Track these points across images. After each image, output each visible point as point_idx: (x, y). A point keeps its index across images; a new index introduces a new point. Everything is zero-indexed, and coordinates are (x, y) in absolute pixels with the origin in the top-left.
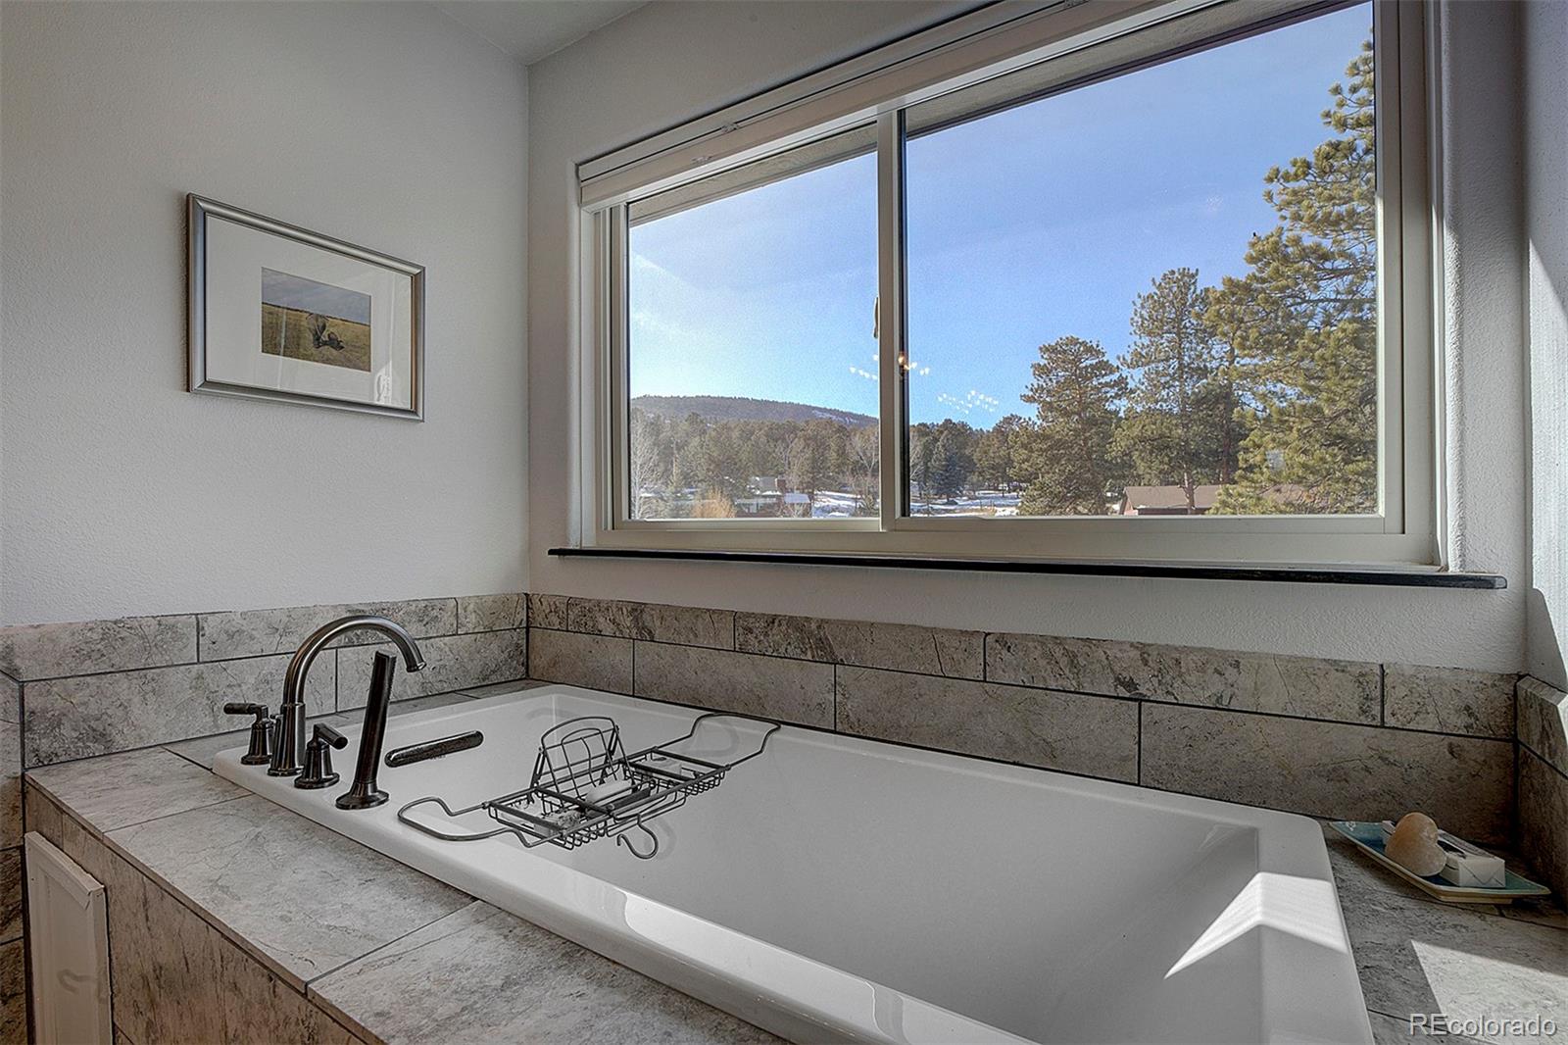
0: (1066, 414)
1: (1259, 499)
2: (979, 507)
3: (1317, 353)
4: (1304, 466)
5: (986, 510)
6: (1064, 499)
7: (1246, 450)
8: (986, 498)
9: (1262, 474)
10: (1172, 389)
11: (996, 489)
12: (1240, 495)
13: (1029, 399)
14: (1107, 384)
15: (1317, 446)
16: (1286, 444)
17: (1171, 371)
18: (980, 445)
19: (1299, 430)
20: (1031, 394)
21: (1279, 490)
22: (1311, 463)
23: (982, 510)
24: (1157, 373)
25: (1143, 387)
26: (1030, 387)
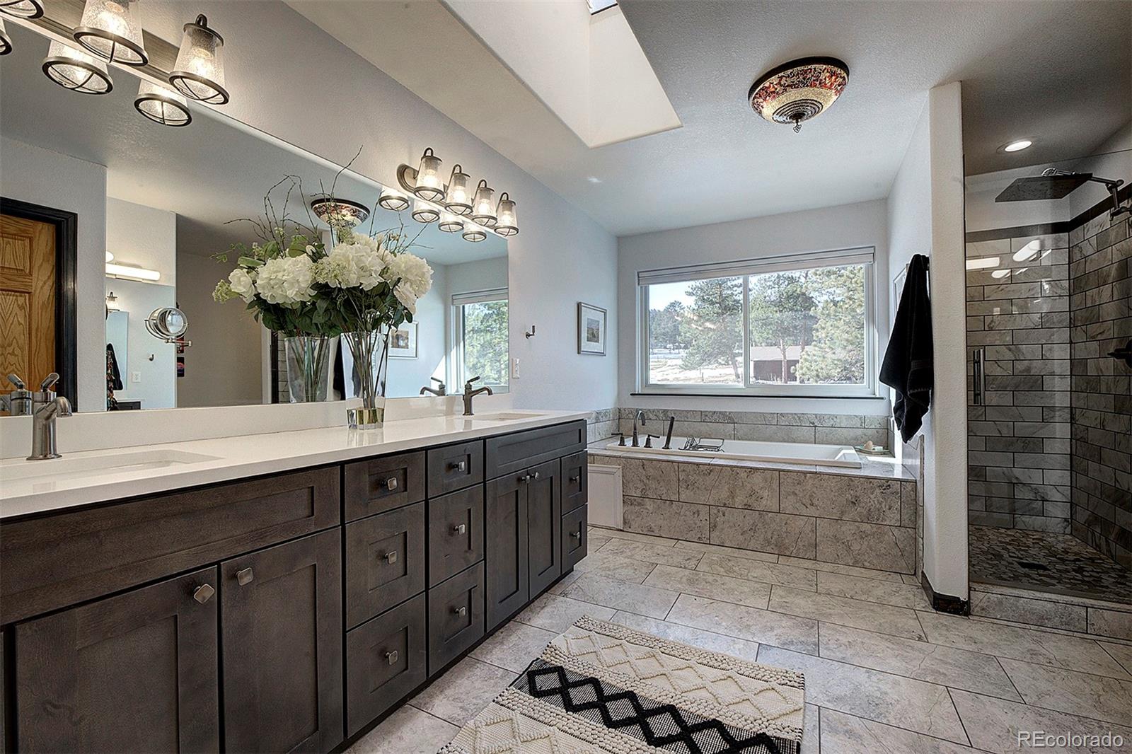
0: (712, 303)
1: (824, 357)
2: (656, 360)
3: (853, 280)
4: (847, 340)
5: (661, 362)
6: (710, 355)
7: (817, 330)
8: (660, 354)
9: (826, 344)
10: (773, 289)
11: (665, 348)
12: (814, 355)
13: (691, 294)
14: (736, 286)
15: (853, 329)
16: (838, 327)
17: (773, 279)
18: (656, 320)
19: (844, 321)
20: (691, 291)
21: (834, 353)
22: (850, 338)
23: (658, 361)
24: (765, 280)
25: (757, 288)
26: (691, 287)
